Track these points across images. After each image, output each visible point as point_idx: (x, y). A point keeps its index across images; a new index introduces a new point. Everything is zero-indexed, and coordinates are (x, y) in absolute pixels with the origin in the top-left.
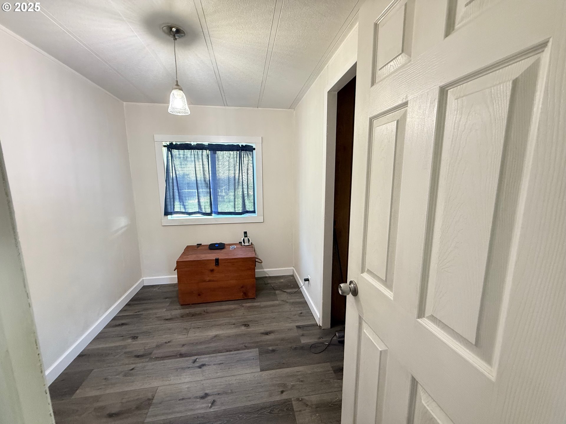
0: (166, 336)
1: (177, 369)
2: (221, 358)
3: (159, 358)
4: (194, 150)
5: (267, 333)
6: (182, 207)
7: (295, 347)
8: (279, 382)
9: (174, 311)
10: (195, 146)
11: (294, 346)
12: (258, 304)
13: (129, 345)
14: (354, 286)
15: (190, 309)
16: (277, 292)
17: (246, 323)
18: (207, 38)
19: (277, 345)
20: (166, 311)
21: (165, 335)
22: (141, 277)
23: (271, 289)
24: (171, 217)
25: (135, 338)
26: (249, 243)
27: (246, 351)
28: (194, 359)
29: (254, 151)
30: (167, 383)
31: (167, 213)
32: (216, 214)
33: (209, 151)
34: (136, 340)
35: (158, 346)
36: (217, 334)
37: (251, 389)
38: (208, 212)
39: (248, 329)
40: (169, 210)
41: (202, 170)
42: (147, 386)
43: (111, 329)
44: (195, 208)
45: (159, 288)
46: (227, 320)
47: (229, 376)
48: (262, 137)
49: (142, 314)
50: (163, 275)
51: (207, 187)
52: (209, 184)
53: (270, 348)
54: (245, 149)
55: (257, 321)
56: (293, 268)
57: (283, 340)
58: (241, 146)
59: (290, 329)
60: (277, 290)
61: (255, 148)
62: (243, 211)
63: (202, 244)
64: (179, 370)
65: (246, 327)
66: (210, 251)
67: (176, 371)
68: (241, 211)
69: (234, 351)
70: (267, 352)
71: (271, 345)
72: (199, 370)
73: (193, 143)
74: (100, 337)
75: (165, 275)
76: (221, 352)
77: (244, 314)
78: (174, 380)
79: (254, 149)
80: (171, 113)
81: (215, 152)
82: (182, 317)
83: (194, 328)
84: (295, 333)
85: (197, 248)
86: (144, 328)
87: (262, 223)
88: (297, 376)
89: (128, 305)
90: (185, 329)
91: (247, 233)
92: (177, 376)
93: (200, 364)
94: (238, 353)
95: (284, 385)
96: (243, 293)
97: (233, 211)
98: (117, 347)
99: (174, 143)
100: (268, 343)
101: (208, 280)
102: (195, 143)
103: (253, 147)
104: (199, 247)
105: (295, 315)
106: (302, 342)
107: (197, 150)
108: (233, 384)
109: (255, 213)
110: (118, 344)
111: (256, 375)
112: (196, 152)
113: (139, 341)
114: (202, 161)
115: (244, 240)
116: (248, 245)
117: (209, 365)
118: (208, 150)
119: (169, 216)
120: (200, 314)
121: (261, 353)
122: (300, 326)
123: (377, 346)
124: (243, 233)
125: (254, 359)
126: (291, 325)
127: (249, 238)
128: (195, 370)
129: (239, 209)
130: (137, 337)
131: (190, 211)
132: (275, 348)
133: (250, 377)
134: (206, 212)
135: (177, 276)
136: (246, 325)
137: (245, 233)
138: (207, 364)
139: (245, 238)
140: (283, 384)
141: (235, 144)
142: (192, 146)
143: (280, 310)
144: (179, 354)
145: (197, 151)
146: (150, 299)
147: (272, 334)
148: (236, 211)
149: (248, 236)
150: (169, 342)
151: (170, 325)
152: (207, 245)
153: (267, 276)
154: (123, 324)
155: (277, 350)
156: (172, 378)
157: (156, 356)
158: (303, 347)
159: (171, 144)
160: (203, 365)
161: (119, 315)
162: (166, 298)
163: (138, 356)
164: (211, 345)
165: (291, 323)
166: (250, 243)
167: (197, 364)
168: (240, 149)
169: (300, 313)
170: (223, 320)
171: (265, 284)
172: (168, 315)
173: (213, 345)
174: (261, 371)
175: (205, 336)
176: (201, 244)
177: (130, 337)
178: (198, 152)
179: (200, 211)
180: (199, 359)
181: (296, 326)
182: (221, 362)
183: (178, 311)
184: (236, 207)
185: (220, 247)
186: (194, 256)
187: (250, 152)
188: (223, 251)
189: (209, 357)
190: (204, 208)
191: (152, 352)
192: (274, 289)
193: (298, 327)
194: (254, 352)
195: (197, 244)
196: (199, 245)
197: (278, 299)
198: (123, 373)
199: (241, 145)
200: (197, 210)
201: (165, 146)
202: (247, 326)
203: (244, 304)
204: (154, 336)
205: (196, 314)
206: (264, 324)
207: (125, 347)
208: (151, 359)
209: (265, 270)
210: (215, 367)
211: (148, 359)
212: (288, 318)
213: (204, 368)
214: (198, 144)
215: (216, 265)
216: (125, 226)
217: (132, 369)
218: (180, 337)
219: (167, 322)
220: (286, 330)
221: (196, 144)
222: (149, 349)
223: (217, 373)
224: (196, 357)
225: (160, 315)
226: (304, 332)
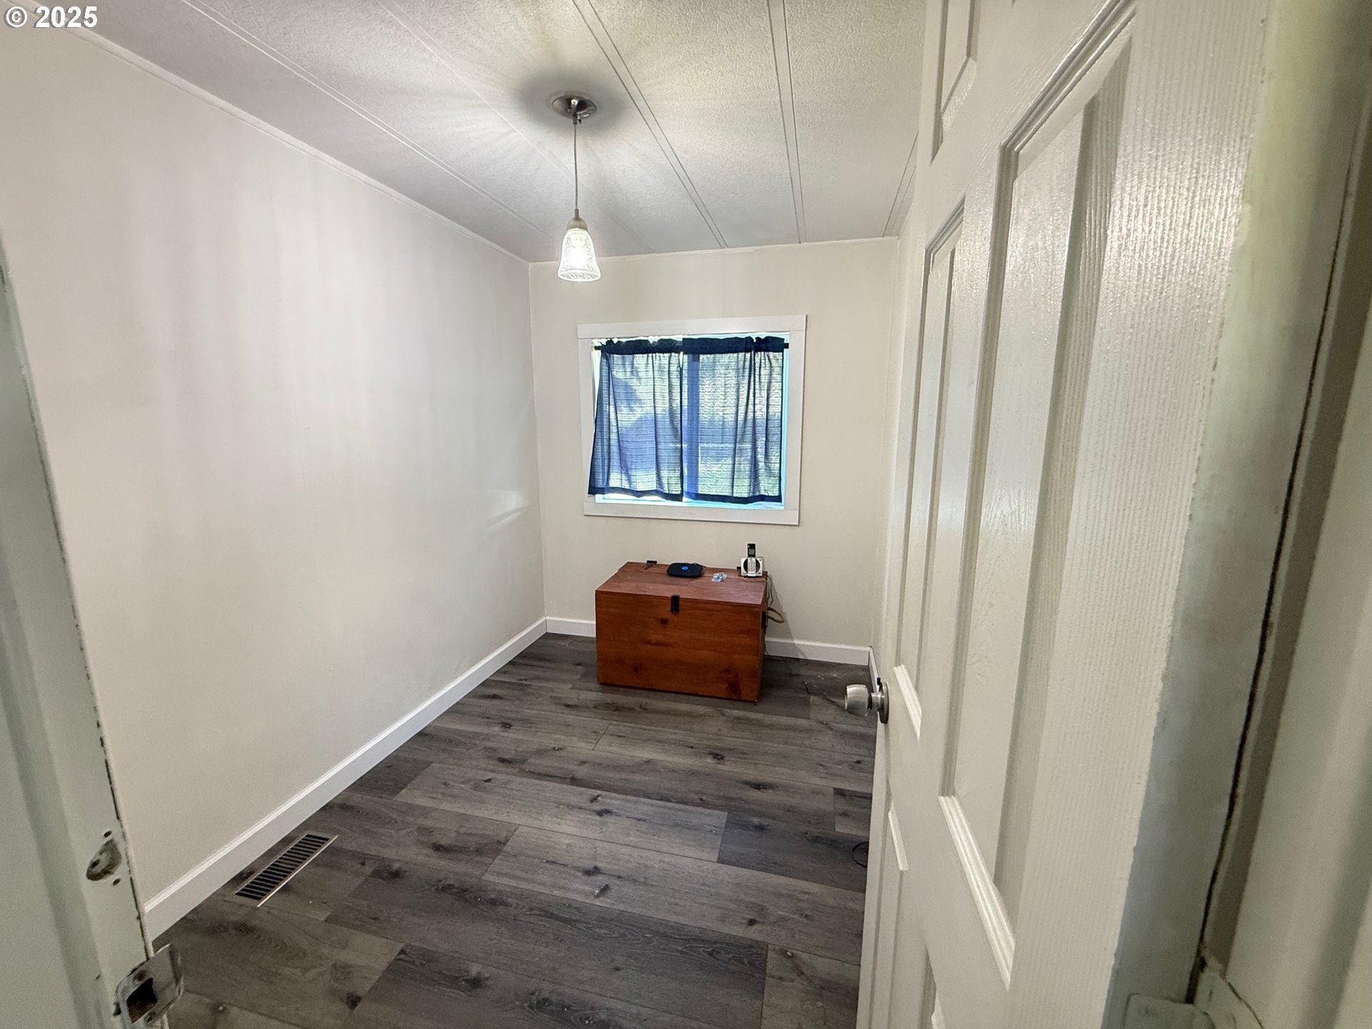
0: (558, 736)
1: (559, 804)
2: (646, 808)
3: (535, 773)
4: (654, 355)
5: (758, 786)
6: (624, 477)
7: (816, 835)
8: (752, 899)
9: (585, 692)
10: (656, 344)
11: (815, 831)
12: (760, 716)
13: (494, 735)
14: (882, 699)
15: (615, 696)
16: (812, 698)
17: (719, 752)
18: (641, 104)
19: (774, 819)
20: (571, 688)
21: (556, 734)
22: (541, 614)
23: (800, 688)
24: (604, 499)
25: (506, 726)
26: (757, 571)
27: (701, 809)
28: (592, 795)
29: (785, 350)
30: (536, 823)
31: (593, 490)
32: (691, 497)
33: (684, 354)
34: (508, 729)
35: (540, 752)
36: (651, 757)
37: (687, 891)
38: (674, 493)
39: (719, 766)
40: (600, 484)
41: (667, 398)
42: (502, 817)
43: (474, 701)
44: (649, 482)
45: (572, 642)
46: (679, 735)
47: (650, 850)
48: (807, 316)
49: (530, 685)
50: (580, 618)
51: (676, 436)
52: (679, 429)
53: (756, 820)
54: (764, 346)
55: (745, 753)
56: (868, 649)
57: (790, 810)
58: (755, 341)
59: (816, 792)
60: (815, 694)
61: (788, 344)
62: (751, 494)
63: (658, 563)
64: (562, 806)
65: (715, 761)
66: (668, 579)
67: (556, 807)
68: (746, 495)
69: (677, 802)
70: (746, 826)
71: (759, 814)
72: (598, 818)
73: (653, 339)
74: (456, 711)
75: (586, 619)
76: (649, 798)
77: (720, 730)
78: (548, 822)
79: (787, 346)
80: (566, 278)
81: (696, 356)
82: (595, 707)
83: (611, 735)
84: (826, 804)
85: (646, 569)
86: (527, 712)
87: (795, 527)
88: (799, 900)
89: (512, 663)
90: (595, 732)
91: (754, 548)
92: (556, 816)
93: (603, 808)
94: (682, 810)
95: (762, 910)
96: (727, 685)
97: (728, 494)
98: (475, 734)
99: (615, 341)
100: (754, 807)
101: (654, 641)
102: (656, 339)
103: (785, 342)
104: (649, 567)
105: (840, 763)
106: (837, 830)
107: (659, 353)
108: (652, 867)
109: (781, 501)
110: (477, 729)
111: (706, 866)
112: (657, 357)
113: (511, 734)
114: (669, 377)
115: (746, 563)
116: (755, 575)
117: (617, 815)
118: (682, 353)
119: (597, 496)
120: (631, 710)
121: (730, 824)
122: (845, 792)
123: (898, 854)
124: (747, 547)
125: (712, 832)
126: (824, 782)
127: (758, 559)
128: (589, 816)
129: (743, 490)
130: (510, 726)
131: (640, 488)
132: (767, 824)
133: (690, 866)
134: (671, 492)
135: (595, 623)
136: (718, 757)
137: (752, 547)
138: (615, 812)
139: (749, 559)
140: (760, 906)
141: (743, 336)
142: (650, 344)
143: (807, 742)
144: (570, 776)
145: (660, 356)
146: (549, 661)
147: (770, 791)
148: (735, 495)
149: (756, 555)
150: (560, 749)
151: (570, 717)
152: (667, 565)
153: (801, 657)
154: (495, 697)
155: (770, 830)
156: (547, 818)
157: (532, 769)
158: (835, 841)
159: (610, 342)
160: (608, 812)
161: (492, 678)
162: (579, 664)
163: (502, 760)
164: (635, 777)
165: (826, 778)
166: (761, 571)
167: (597, 807)
168: (752, 346)
169: (855, 760)
170: (671, 733)
171: (791, 675)
172: (573, 696)
173: (637, 777)
174: (718, 862)
175: (627, 757)
176: (656, 562)
177: (499, 724)
178: (662, 358)
179: (659, 489)
180: (604, 797)
181: (834, 788)
182: (643, 817)
183: (593, 695)
184: (735, 484)
185: (693, 572)
186: (633, 584)
187: (775, 354)
188: (695, 582)
189: (623, 800)
190: (666, 482)
191: (527, 760)
192: (808, 691)
193: (840, 793)
194: (718, 818)
195: (648, 562)
196: (652, 563)
197: (812, 716)
198: (472, 782)
199: (756, 338)
200: (653, 486)
201: (597, 348)
202: (718, 759)
203: (726, 710)
204: (537, 732)
205: (624, 707)
206: (758, 764)
207: (487, 737)
208: (522, 773)
209: (796, 642)
210: (627, 822)
211: (518, 770)
212: (822, 765)
213: (607, 818)
214: (661, 339)
215: (672, 610)
216: (515, 511)
217: (488, 781)
218: (583, 745)
219: (566, 710)
220: (807, 792)
221: (659, 340)
222: (522, 752)
223: (628, 835)
224: (599, 792)
225: (560, 695)
226: (850, 808)
